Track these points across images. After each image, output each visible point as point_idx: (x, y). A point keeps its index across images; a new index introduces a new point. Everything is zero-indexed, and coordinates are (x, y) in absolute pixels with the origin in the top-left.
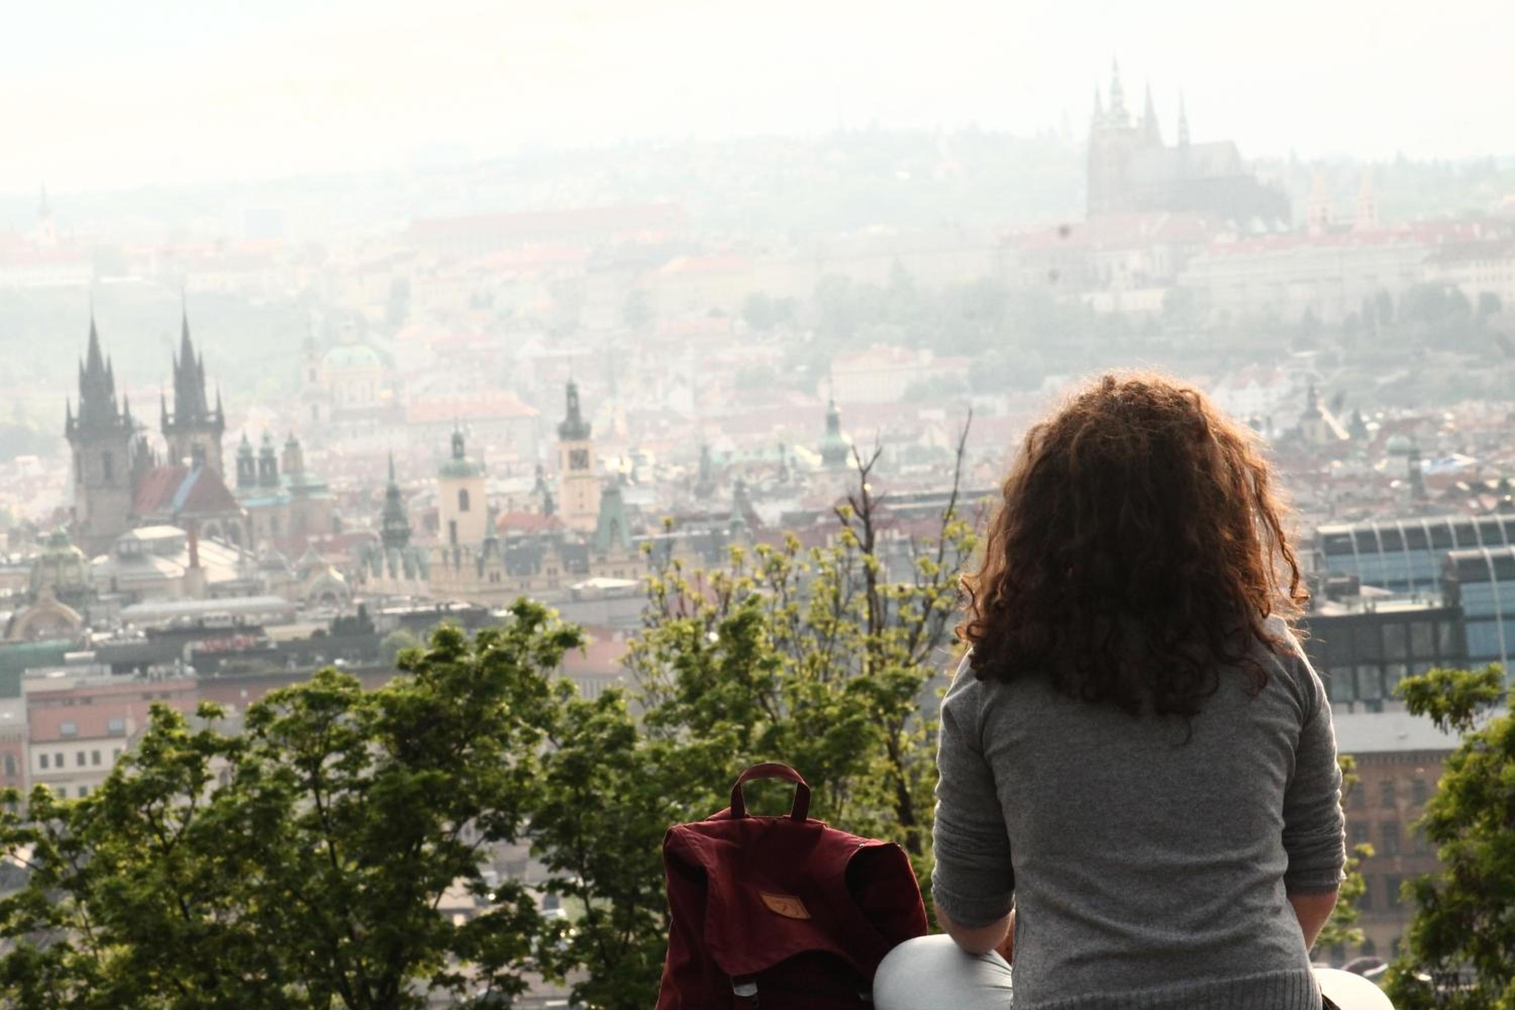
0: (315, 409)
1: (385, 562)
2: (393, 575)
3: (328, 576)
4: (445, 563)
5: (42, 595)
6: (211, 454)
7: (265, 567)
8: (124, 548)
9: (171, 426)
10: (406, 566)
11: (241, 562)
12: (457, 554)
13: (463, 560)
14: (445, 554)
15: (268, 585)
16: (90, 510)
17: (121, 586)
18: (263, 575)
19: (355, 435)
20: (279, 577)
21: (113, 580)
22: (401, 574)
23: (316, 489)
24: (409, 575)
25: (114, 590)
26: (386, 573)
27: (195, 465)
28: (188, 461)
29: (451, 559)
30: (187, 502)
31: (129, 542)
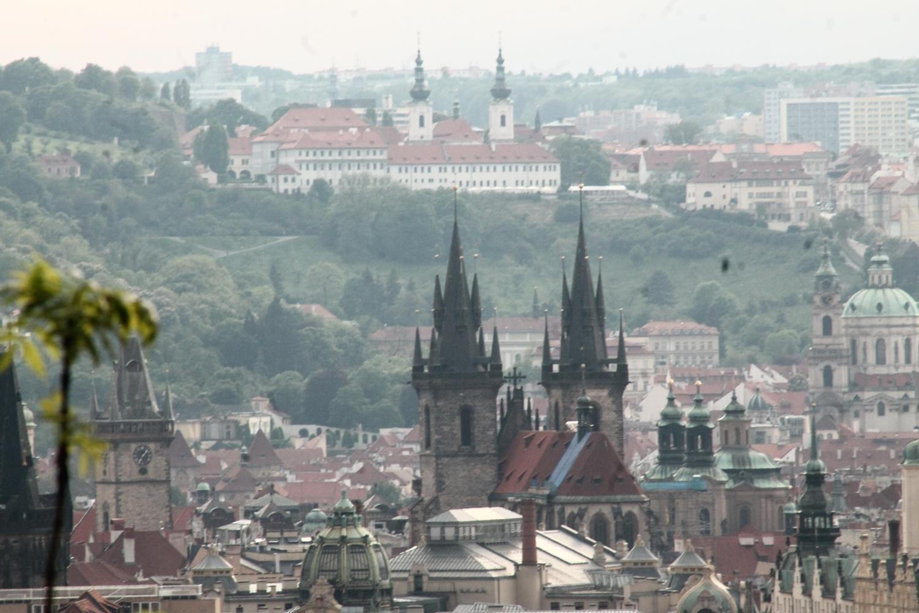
0: (828, 374)
1: (797, 574)
2: (807, 592)
3: (709, 585)
4: (875, 579)
5: (316, 592)
6: (607, 416)
7: (627, 570)
8: (435, 533)
9: (555, 375)
10: (823, 580)
11: (597, 561)
12: (891, 566)
13: (899, 575)
14: (875, 565)
15: (627, 594)
16: (440, 485)
17: (427, 586)
18: (623, 581)
19: (881, 412)
20: (646, 585)
21: (418, 577)
22: (817, 591)
23: (764, 473)
24: (828, 593)
25: (418, 591)
26: (798, 588)
27: (582, 430)
28: (573, 425)
29: (883, 573)
30: (568, 479)
31: (443, 525)
